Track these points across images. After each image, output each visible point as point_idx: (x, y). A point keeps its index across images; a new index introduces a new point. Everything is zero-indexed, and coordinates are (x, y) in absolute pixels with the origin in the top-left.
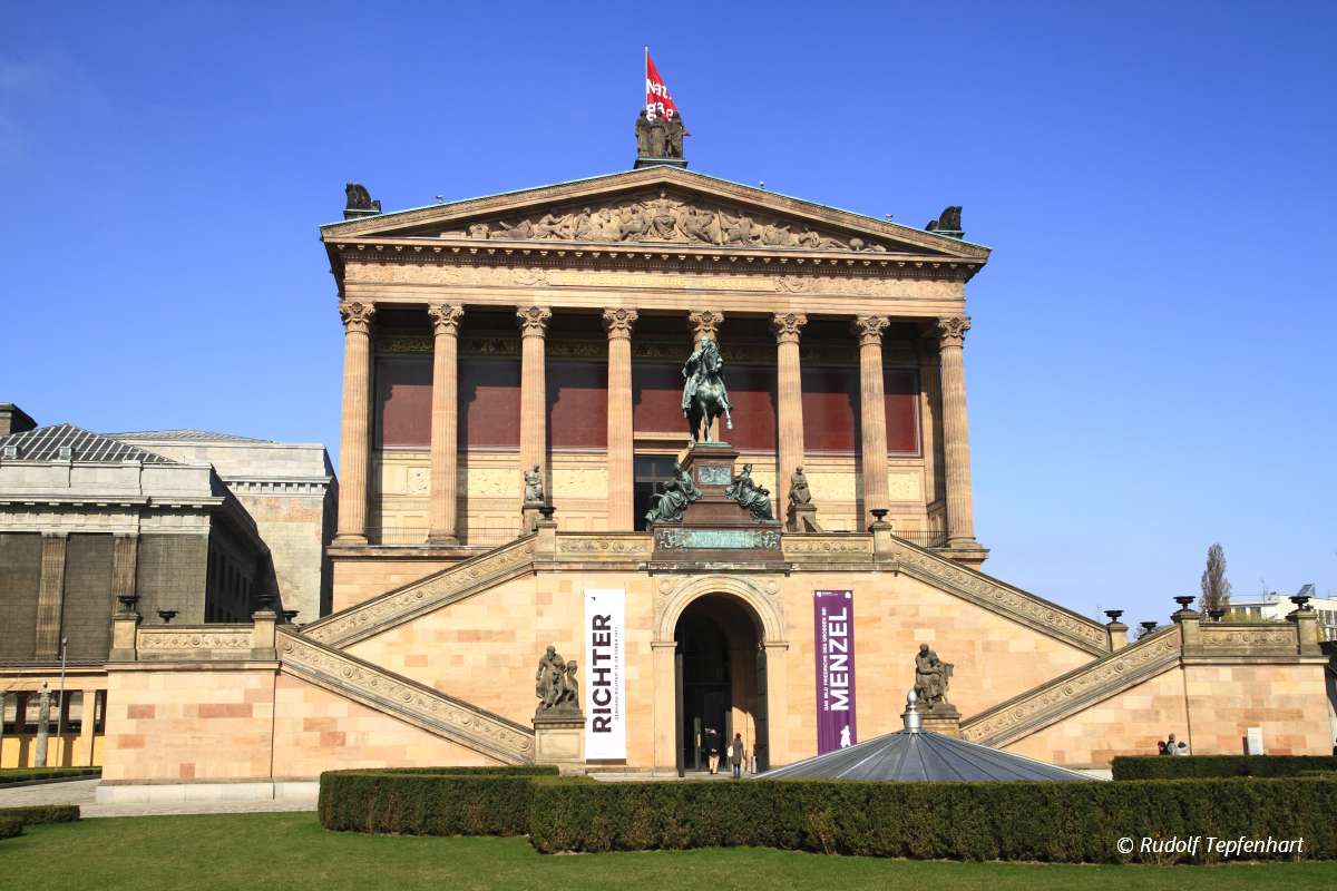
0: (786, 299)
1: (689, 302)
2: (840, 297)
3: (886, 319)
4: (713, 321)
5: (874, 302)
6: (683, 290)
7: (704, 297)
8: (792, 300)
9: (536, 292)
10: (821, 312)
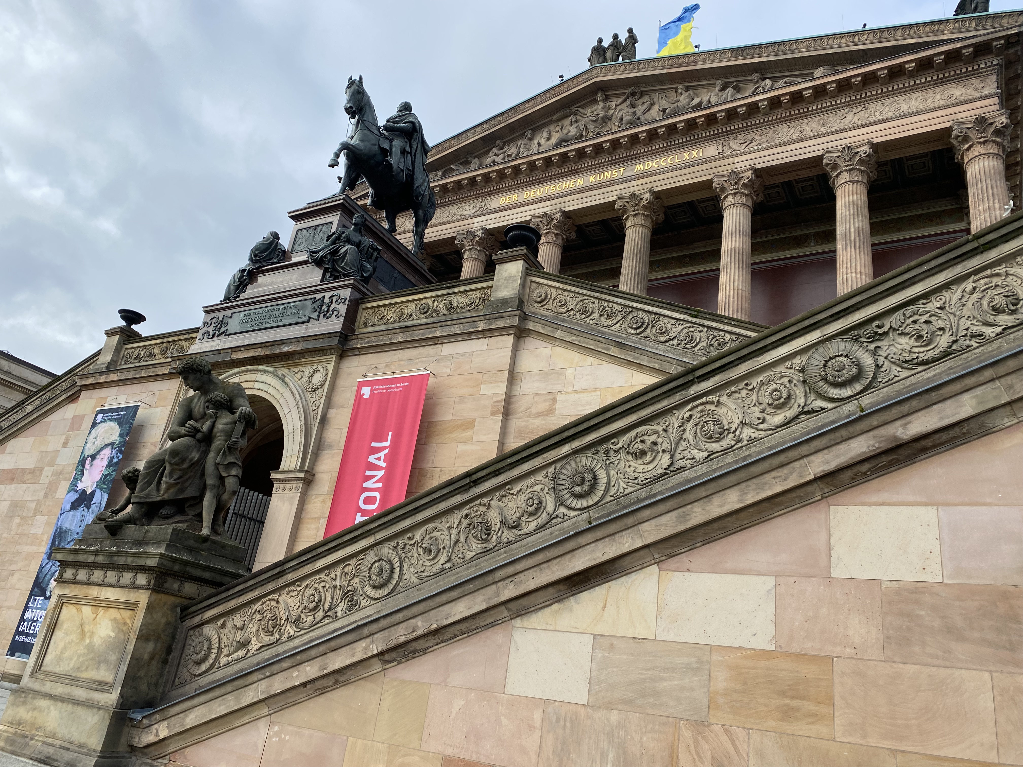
0: (731, 160)
1: (616, 193)
2: (801, 140)
3: (866, 148)
4: (642, 204)
5: (850, 134)
6: (612, 183)
7: (635, 183)
8: (737, 159)
9: (476, 220)
10: (775, 163)
